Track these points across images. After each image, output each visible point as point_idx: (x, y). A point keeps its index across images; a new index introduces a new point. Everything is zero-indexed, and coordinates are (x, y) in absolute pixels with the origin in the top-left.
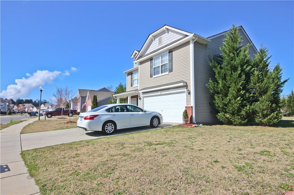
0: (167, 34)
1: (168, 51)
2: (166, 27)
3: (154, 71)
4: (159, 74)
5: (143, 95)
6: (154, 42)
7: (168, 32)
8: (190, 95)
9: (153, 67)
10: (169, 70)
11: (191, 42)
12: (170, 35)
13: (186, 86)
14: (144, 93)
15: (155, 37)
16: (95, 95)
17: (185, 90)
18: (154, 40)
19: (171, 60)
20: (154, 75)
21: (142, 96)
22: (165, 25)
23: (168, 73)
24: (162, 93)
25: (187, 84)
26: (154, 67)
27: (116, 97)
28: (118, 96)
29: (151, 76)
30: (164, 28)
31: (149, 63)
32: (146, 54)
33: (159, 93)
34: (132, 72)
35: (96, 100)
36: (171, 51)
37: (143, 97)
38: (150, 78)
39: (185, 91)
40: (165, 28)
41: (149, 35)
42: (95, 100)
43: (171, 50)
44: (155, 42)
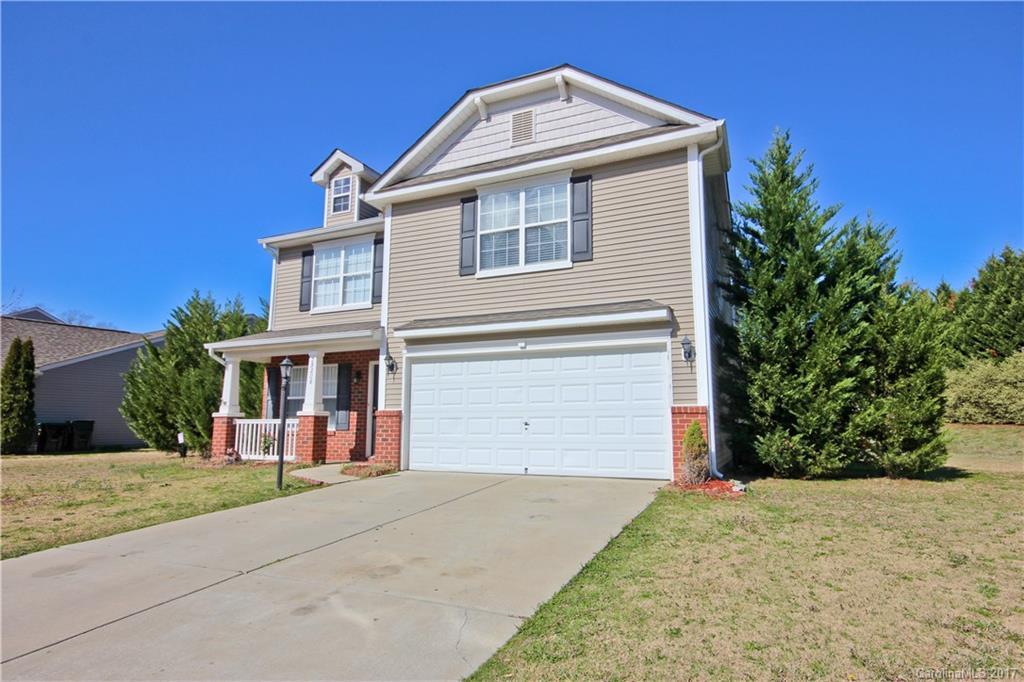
0: (559, 104)
1: (570, 176)
2: (568, 73)
3: (481, 249)
4: (517, 263)
5: (409, 352)
6: (482, 129)
7: (569, 100)
8: (693, 361)
9: (479, 233)
10: (573, 252)
11: (692, 152)
12: (580, 109)
13: (670, 325)
14: (412, 342)
15: (493, 108)
16: (24, 340)
17: (667, 340)
18: (488, 119)
19: (583, 213)
20: (481, 268)
21: (403, 355)
22: (566, 65)
23: (568, 263)
24: (530, 348)
25: (673, 317)
26: (483, 232)
27: (220, 354)
28: (232, 352)
29: (466, 270)
30: (557, 76)
31: (454, 212)
32: (431, 171)
33: (518, 346)
34: (310, 245)
35: (30, 365)
36: (581, 176)
37: (408, 358)
38: (459, 278)
39: (665, 344)
40: (563, 77)
41: (468, 92)
42: (22, 361)
43: (587, 173)
44: (490, 130)
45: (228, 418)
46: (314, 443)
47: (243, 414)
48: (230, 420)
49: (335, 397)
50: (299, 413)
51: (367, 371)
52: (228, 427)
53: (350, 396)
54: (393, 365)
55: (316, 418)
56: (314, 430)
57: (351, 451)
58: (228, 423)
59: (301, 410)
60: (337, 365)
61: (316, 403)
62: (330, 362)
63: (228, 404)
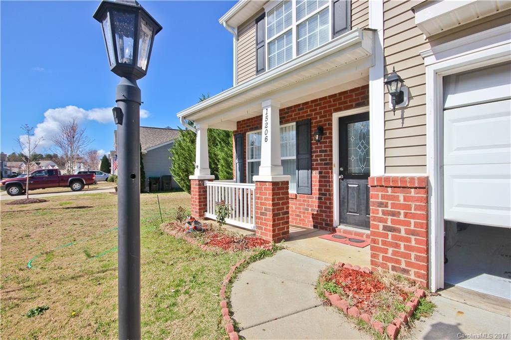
45: (199, 180)
46: (274, 215)
47: (213, 177)
48: (201, 182)
49: (295, 157)
50: (255, 178)
51: (331, 125)
52: (199, 188)
53: (312, 156)
54: (401, 93)
55: (274, 184)
56: (273, 200)
57: (314, 217)
58: (199, 185)
59: (257, 174)
60: (295, 123)
61: (274, 166)
62: (288, 121)
63: (199, 167)
